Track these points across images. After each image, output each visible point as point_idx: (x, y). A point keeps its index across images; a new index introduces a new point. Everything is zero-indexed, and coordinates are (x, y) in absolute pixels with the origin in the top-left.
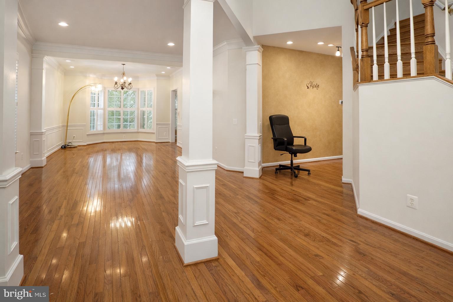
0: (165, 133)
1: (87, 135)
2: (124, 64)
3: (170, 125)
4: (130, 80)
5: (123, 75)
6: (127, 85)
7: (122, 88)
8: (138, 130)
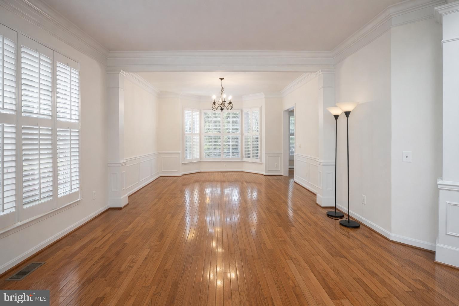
0: (276, 164)
1: (183, 163)
2: (222, 79)
3: (283, 154)
4: (230, 98)
5: (222, 92)
6: (226, 104)
7: (222, 109)
8: (242, 159)
